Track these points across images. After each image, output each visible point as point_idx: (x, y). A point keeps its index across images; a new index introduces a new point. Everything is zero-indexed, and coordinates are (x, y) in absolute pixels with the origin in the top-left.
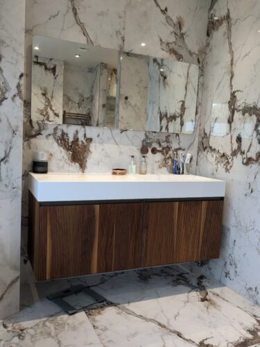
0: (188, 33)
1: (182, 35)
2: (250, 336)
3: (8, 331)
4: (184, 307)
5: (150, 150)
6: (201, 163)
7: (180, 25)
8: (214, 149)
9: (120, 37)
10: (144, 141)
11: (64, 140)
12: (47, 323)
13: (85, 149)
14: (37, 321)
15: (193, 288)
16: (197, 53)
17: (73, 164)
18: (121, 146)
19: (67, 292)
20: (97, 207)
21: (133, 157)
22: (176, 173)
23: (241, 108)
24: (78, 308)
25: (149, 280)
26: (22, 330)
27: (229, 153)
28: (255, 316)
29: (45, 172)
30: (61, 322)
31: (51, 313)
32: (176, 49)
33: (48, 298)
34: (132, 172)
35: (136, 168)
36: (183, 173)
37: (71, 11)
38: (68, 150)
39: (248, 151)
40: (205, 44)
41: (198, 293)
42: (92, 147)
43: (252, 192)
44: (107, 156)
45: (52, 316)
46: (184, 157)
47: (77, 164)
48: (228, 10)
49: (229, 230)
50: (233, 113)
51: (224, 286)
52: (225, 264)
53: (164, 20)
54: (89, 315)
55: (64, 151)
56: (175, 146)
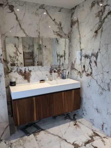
0: (64, 27)
1: (62, 28)
2: (90, 139)
3: (7, 145)
4: (68, 128)
5: (53, 71)
6: (72, 74)
7: (60, 24)
8: (76, 70)
9: (38, 32)
10: (50, 69)
11: (21, 72)
12: (20, 140)
13: (29, 74)
14: (16, 140)
15: (72, 120)
16: (68, 34)
17: (25, 80)
18: (42, 72)
19: (27, 126)
20: (34, 98)
21: (47, 75)
22: (63, 79)
23: (84, 55)
24: (31, 133)
25: (56, 118)
26: (11, 144)
27: (81, 71)
28: (93, 130)
29: (15, 85)
30: (25, 139)
31: (21, 136)
32: (60, 34)
33: (20, 130)
34: (47, 81)
35: (49, 79)
36: (66, 78)
37: (18, 25)
38: (23, 76)
39: (88, 71)
40: (70, 30)
41: (73, 122)
42: (32, 73)
43: (90, 86)
44: (37, 76)
45: (22, 137)
46: (66, 73)
47: (27, 80)
48: (78, 18)
49: (83, 98)
50: (81, 57)
51: (83, 118)
52: (83, 110)
53: (54, 24)
54: (34, 135)
55: (21, 76)
56: (62, 69)
